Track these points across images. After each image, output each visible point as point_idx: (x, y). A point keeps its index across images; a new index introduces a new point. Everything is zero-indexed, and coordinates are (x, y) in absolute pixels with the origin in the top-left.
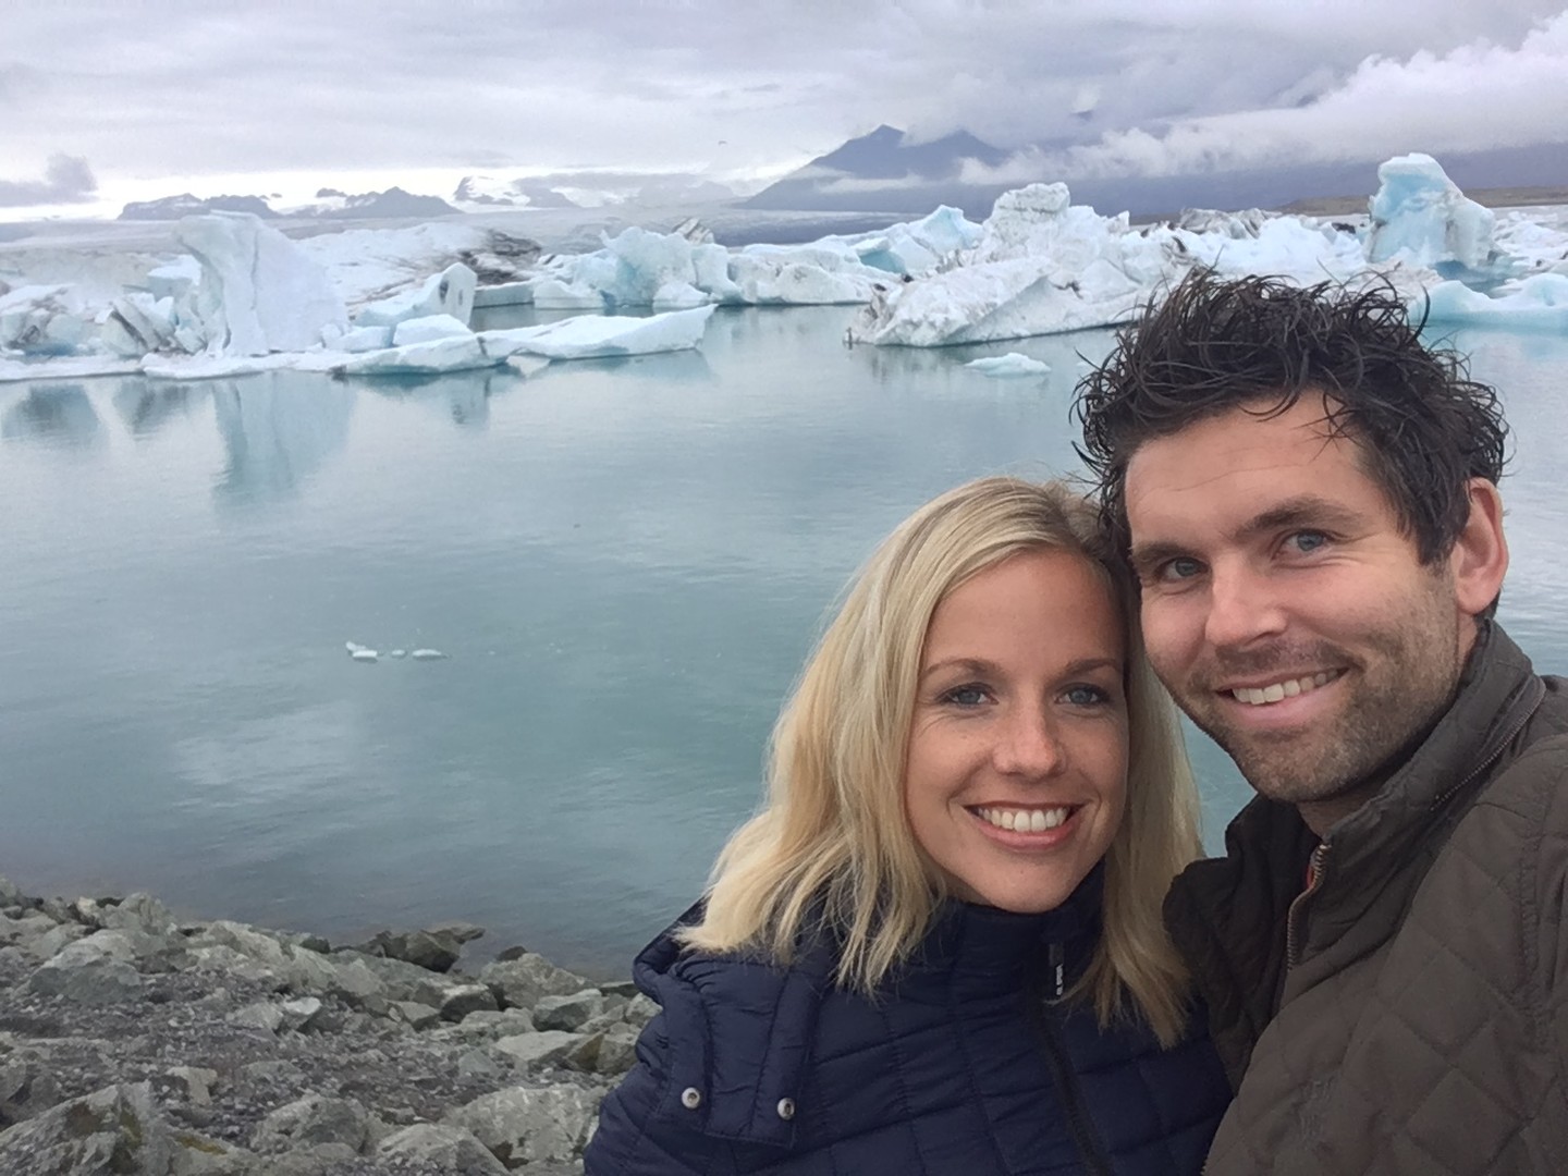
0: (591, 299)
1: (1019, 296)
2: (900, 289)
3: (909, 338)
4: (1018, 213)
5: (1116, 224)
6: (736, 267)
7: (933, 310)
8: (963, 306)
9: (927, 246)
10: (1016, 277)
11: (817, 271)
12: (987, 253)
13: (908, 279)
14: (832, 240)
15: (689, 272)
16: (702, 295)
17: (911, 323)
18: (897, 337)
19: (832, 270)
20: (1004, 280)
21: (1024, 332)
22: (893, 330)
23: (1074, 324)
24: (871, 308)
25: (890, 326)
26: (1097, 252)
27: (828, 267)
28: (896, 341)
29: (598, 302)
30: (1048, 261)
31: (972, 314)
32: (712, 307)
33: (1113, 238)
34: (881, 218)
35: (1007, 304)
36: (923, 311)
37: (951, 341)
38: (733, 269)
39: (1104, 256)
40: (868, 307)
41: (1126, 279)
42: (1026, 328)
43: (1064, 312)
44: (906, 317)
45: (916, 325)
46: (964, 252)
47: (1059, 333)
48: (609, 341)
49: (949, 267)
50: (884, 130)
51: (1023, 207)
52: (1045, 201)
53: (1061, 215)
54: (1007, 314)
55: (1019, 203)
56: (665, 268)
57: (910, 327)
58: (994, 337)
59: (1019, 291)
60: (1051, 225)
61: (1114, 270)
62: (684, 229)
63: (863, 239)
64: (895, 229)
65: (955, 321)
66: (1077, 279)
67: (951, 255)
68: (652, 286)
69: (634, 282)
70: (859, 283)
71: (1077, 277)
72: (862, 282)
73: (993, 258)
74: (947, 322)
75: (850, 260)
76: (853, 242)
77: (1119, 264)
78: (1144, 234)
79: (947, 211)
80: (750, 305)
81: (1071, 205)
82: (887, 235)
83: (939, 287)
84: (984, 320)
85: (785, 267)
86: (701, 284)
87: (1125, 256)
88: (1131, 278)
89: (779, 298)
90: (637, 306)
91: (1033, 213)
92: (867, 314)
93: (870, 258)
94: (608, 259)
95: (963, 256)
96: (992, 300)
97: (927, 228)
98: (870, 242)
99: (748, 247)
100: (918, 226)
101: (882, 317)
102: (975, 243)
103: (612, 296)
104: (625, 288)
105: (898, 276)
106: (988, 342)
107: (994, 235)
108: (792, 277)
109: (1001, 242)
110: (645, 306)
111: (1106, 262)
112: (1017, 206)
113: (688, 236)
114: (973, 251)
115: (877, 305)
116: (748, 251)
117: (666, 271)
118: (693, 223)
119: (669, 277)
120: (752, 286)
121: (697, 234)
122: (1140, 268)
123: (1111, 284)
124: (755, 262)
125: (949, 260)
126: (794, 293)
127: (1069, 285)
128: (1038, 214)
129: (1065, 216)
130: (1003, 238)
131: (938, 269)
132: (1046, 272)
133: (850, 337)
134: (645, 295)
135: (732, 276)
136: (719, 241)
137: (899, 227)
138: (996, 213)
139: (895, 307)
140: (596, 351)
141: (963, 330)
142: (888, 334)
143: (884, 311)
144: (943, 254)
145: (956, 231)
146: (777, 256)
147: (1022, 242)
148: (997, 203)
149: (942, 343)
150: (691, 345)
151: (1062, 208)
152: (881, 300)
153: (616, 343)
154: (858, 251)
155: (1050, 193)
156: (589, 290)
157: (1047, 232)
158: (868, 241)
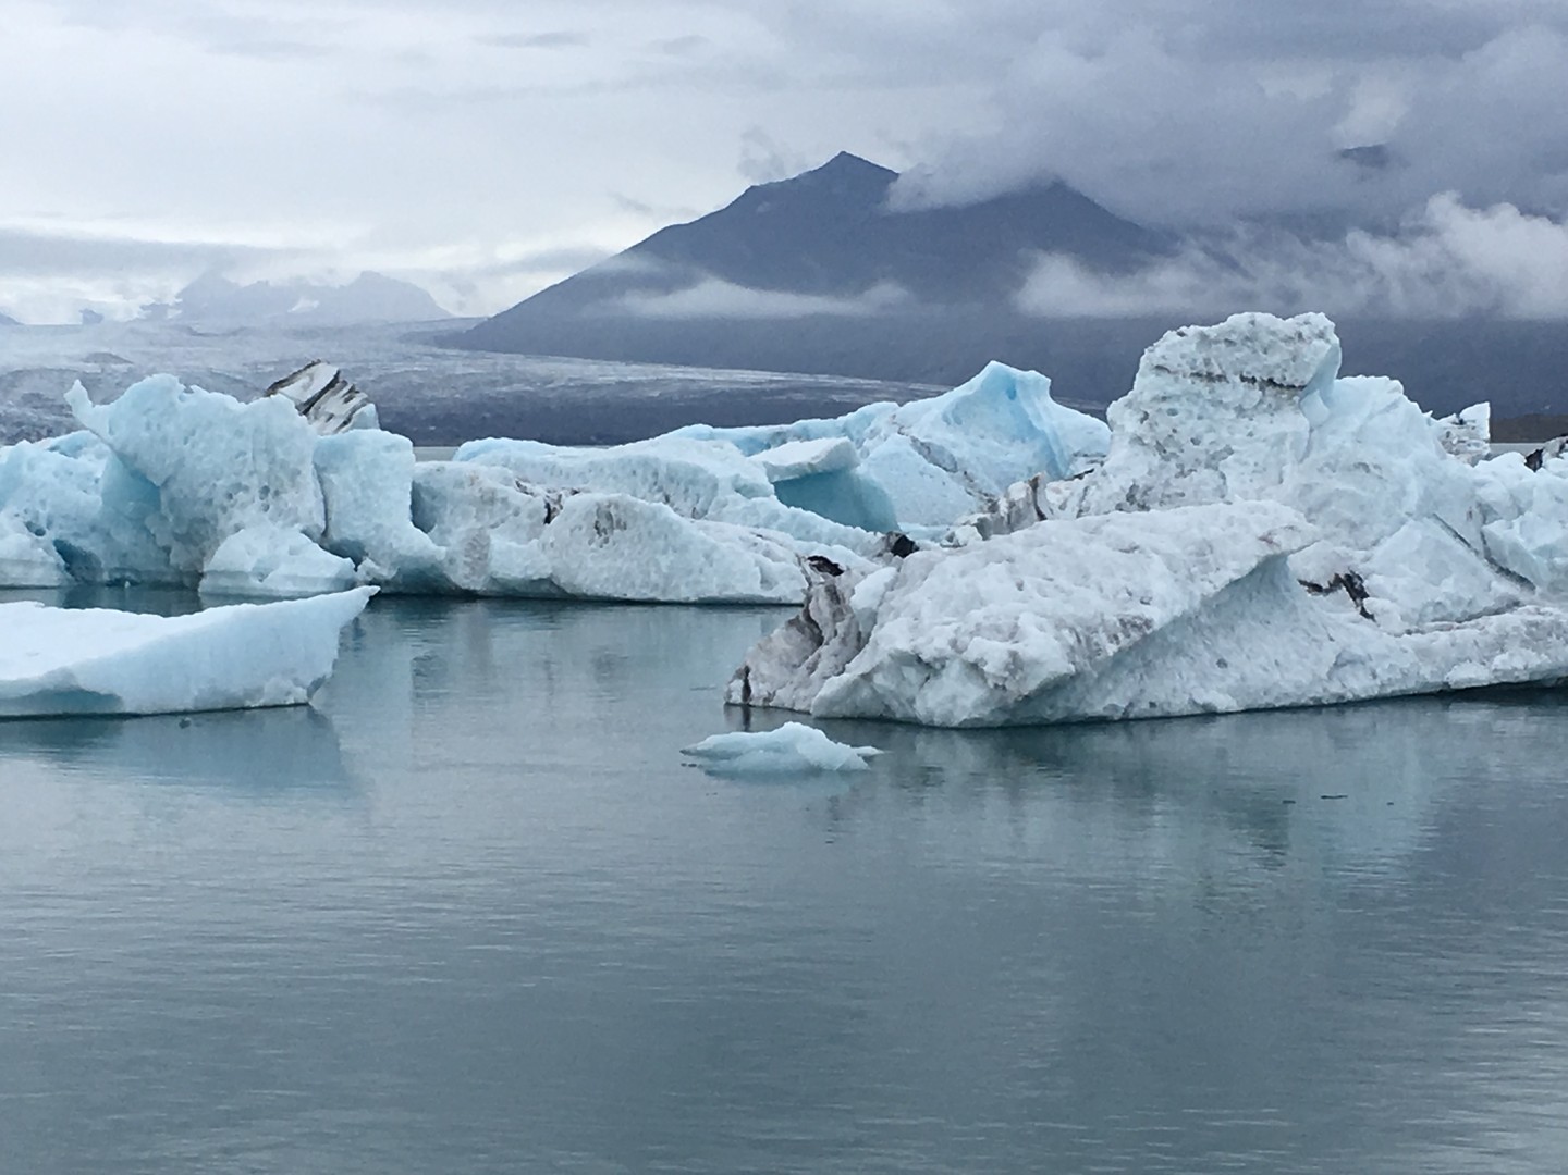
0: (29, 564)
1: (1212, 605)
2: (884, 573)
3: (912, 701)
4: (1201, 386)
5: (1456, 431)
6: (429, 491)
7: (978, 630)
8: (1059, 625)
9: (952, 467)
10: (1204, 552)
11: (654, 515)
12: (1118, 485)
13: (903, 547)
14: (699, 437)
15: (308, 504)
16: (340, 565)
17: (917, 660)
18: (876, 695)
19: (695, 515)
20: (1170, 561)
21: (1223, 702)
22: (867, 677)
23: (1358, 684)
24: (809, 618)
25: (858, 666)
26: (1412, 501)
27: (686, 507)
28: (877, 710)
29: (48, 568)
30: (1290, 515)
31: (1085, 643)
32: (362, 594)
33: (1455, 466)
34: (833, 390)
35: (1177, 622)
36: (949, 632)
37: (1022, 716)
38: (426, 498)
39: (1430, 509)
40: (792, 614)
41: (1487, 572)
42: (1232, 692)
43: (1329, 655)
44: (904, 645)
45: (930, 668)
46: (1054, 484)
47: (1317, 707)
48: (68, 674)
49: (1012, 523)
50: (846, 167)
51: (1218, 372)
52: (1274, 359)
53: (1316, 401)
54: (1180, 651)
55: (1207, 362)
56: (239, 487)
57: (911, 674)
58: (1142, 708)
59: (1210, 590)
60: (1292, 422)
61: (1461, 548)
62: (298, 391)
63: (781, 439)
64: (869, 419)
65: (1036, 662)
66: (1360, 569)
67: (1019, 491)
68: (199, 533)
69: (148, 522)
70: (767, 554)
71: (1357, 561)
72: (779, 551)
73: (1135, 499)
74: (1016, 663)
75: (747, 491)
76: (752, 447)
77: (1471, 534)
78: (1534, 461)
79: (1008, 377)
80: (469, 596)
81: (1340, 376)
82: (845, 431)
83: (994, 567)
84: (1118, 661)
85: (569, 501)
86: (335, 536)
87: (1486, 512)
88: (1505, 572)
89: (549, 581)
90: (158, 585)
91: (1242, 386)
92: (793, 631)
93: (800, 488)
94: (82, 460)
95: (1052, 494)
96: (1136, 610)
97: (955, 418)
98: (804, 448)
99: (469, 446)
100: (928, 414)
101: (835, 641)
102: (1081, 466)
103: (87, 558)
104: (124, 538)
105: (875, 538)
106: (1126, 721)
107: (1138, 440)
108: (587, 528)
109: (1156, 460)
110: (180, 586)
111: (1437, 527)
112: (1201, 367)
113: (306, 408)
114: (1079, 484)
115: (821, 608)
116: (472, 455)
117: (241, 496)
118: (324, 375)
119: (248, 510)
120: (478, 547)
121: (335, 405)
122: (1529, 548)
123: (1448, 586)
124: (489, 484)
125: (1012, 504)
126: (593, 570)
127: (1337, 582)
128: (1257, 394)
129: (1326, 401)
130: (1160, 448)
131: (982, 528)
132: (1284, 542)
133: (747, 689)
134: (178, 558)
135: (422, 516)
136: (392, 422)
137: (880, 411)
138: (1145, 383)
139: (873, 618)
140: (30, 698)
141: (1055, 687)
142: (854, 687)
143: (841, 627)
144: (995, 490)
145: (1027, 431)
146: (552, 470)
147: (1213, 461)
148: (1148, 358)
149: (1001, 719)
150: (300, 694)
151: (1320, 378)
152: (834, 595)
153: (85, 682)
154: (771, 470)
155: (1288, 340)
156: (27, 538)
157: (1281, 439)
158: (792, 445)
